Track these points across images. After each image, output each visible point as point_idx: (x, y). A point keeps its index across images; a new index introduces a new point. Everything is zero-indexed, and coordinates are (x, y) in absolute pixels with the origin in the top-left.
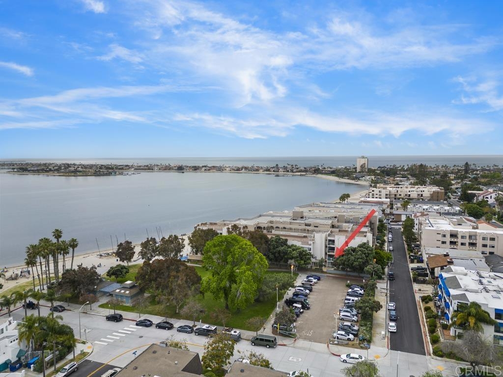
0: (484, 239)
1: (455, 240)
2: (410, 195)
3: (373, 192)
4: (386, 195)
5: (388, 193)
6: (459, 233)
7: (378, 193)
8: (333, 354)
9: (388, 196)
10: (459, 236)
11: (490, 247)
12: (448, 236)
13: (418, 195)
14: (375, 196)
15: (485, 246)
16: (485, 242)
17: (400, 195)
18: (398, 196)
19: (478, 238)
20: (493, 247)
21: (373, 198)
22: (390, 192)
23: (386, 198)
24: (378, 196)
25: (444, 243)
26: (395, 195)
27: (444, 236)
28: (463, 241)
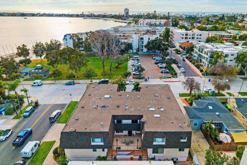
0: (198, 35)
1: (187, 37)
2: (156, 23)
3: (140, 22)
4: (146, 23)
5: (147, 23)
6: (188, 33)
7: (143, 23)
8: (164, 82)
9: (147, 24)
10: (189, 35)
11: (199, 39)
12: (184, 35)
13: (159, 23)
14: (142, 24)
15: (197, 38)
16: (198, 37)
17: (152, 23)
18: (151, 24)
19: (195, 35)
20: (200, 38)
21: (141, 25)
22: (148, 22)
23: (146, 25)
24: (143, 24)
25: (183, 38)
26: (150, 23)
27: (183, 35)
28: (190, 37)
